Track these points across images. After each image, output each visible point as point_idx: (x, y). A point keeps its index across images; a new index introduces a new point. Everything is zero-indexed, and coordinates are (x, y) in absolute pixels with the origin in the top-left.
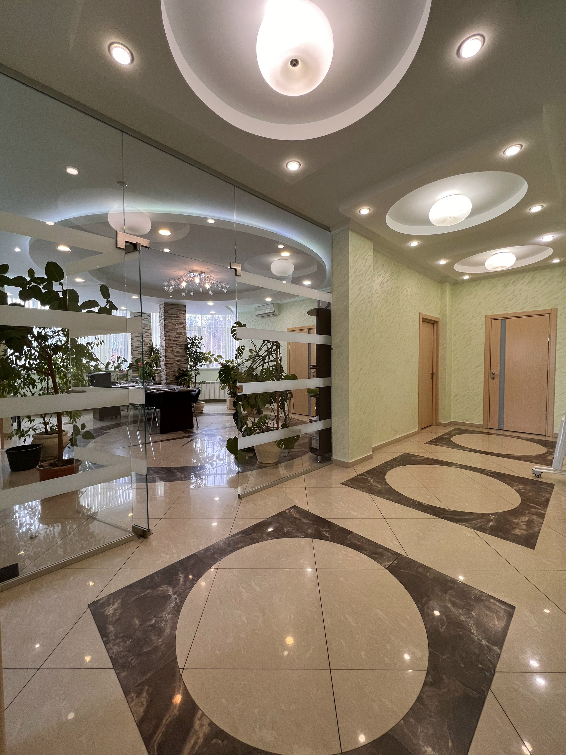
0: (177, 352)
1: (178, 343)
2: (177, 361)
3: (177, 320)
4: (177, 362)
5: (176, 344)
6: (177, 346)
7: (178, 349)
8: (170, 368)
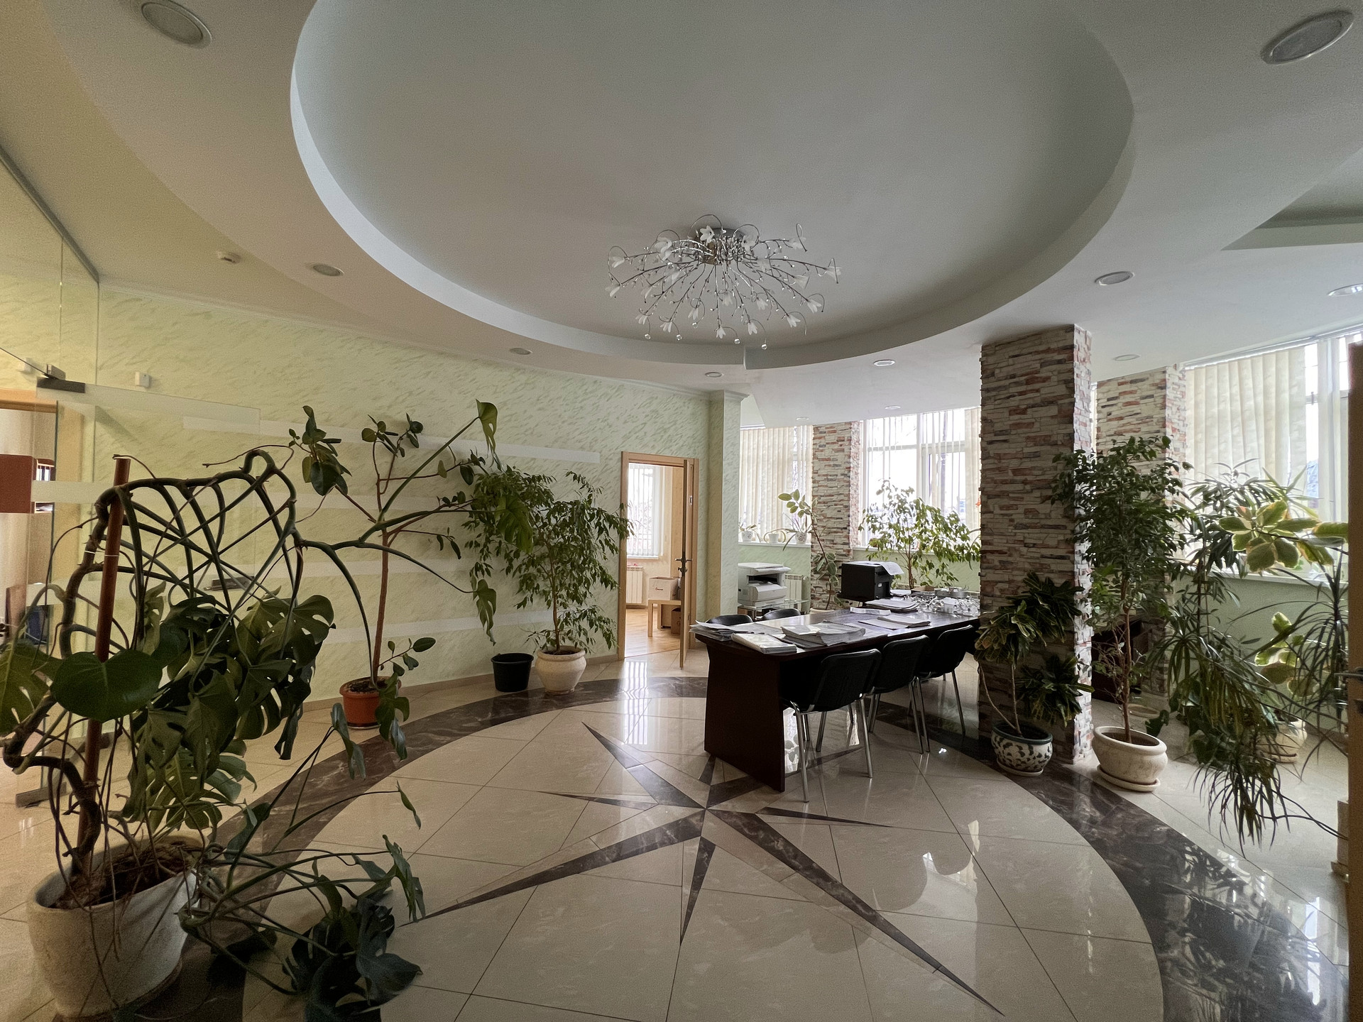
0: (1027, 512)
1: (1030, 478)
2: (1026, 545)
3: (1032, 391)
4: (1024, 550)
5: (1025, 482)
6: (1028, 487)
7: (1032, 500)
8: (995, 568)
